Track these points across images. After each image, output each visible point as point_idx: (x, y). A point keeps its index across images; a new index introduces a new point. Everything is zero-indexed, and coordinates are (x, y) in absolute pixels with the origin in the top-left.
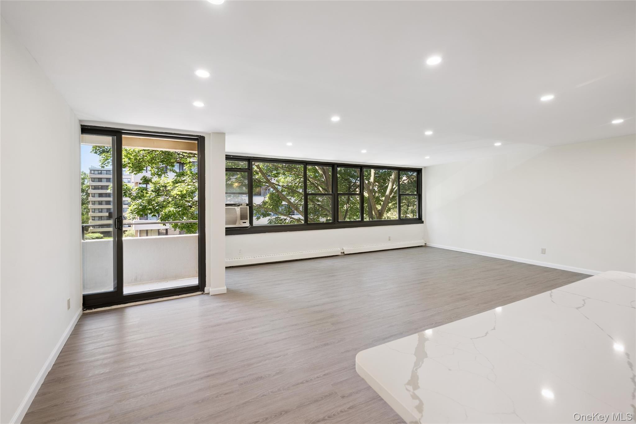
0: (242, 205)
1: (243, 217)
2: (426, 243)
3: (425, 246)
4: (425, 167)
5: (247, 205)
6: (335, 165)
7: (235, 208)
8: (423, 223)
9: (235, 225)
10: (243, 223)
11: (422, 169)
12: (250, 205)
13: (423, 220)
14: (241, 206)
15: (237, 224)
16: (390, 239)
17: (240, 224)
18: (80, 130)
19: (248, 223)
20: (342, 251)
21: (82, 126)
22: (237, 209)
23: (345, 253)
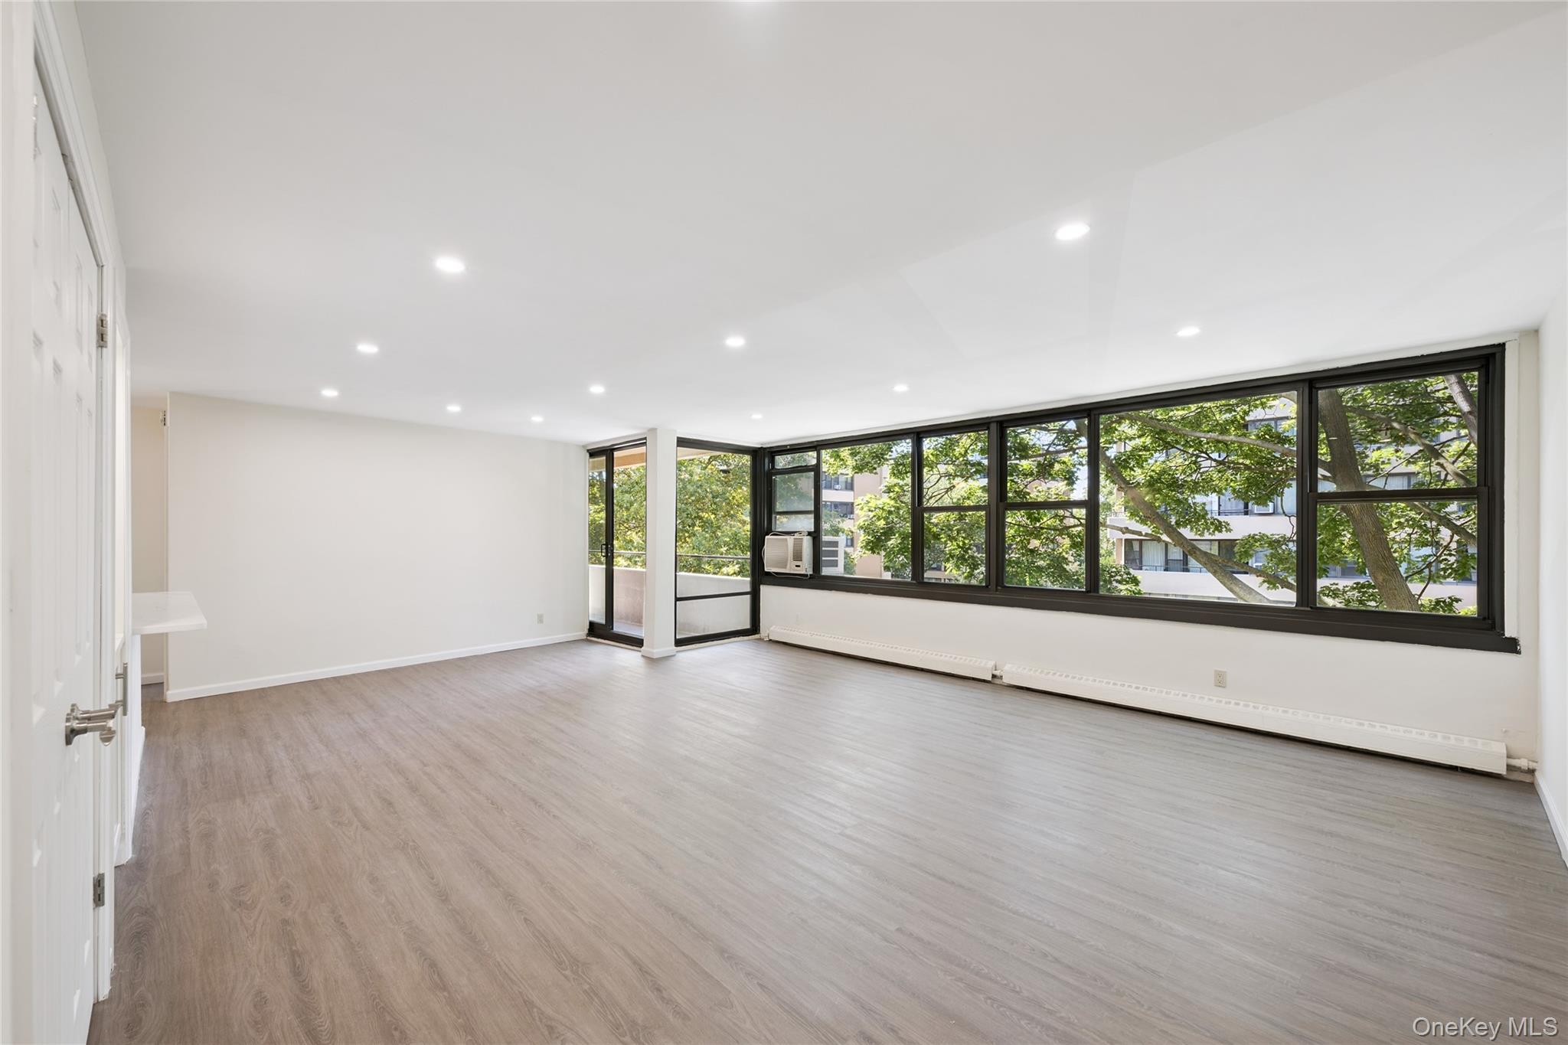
0: (801, 534)
1: (798, 556)
2: (1524, 764)
3: (1520, 783)
5: (810, 534)
6: (989, 423)
7: (786, 539)
9: (784, 570)
10: (797, 566)
12: (815, 535)
14: (797, 537)
16: (1220, 681)
17: (790, 568)
18: (588, 455)
19: (806, 567)
20: (997, 673)
21: (588, 451)
22: (790, 539)
23: (1006, 680)
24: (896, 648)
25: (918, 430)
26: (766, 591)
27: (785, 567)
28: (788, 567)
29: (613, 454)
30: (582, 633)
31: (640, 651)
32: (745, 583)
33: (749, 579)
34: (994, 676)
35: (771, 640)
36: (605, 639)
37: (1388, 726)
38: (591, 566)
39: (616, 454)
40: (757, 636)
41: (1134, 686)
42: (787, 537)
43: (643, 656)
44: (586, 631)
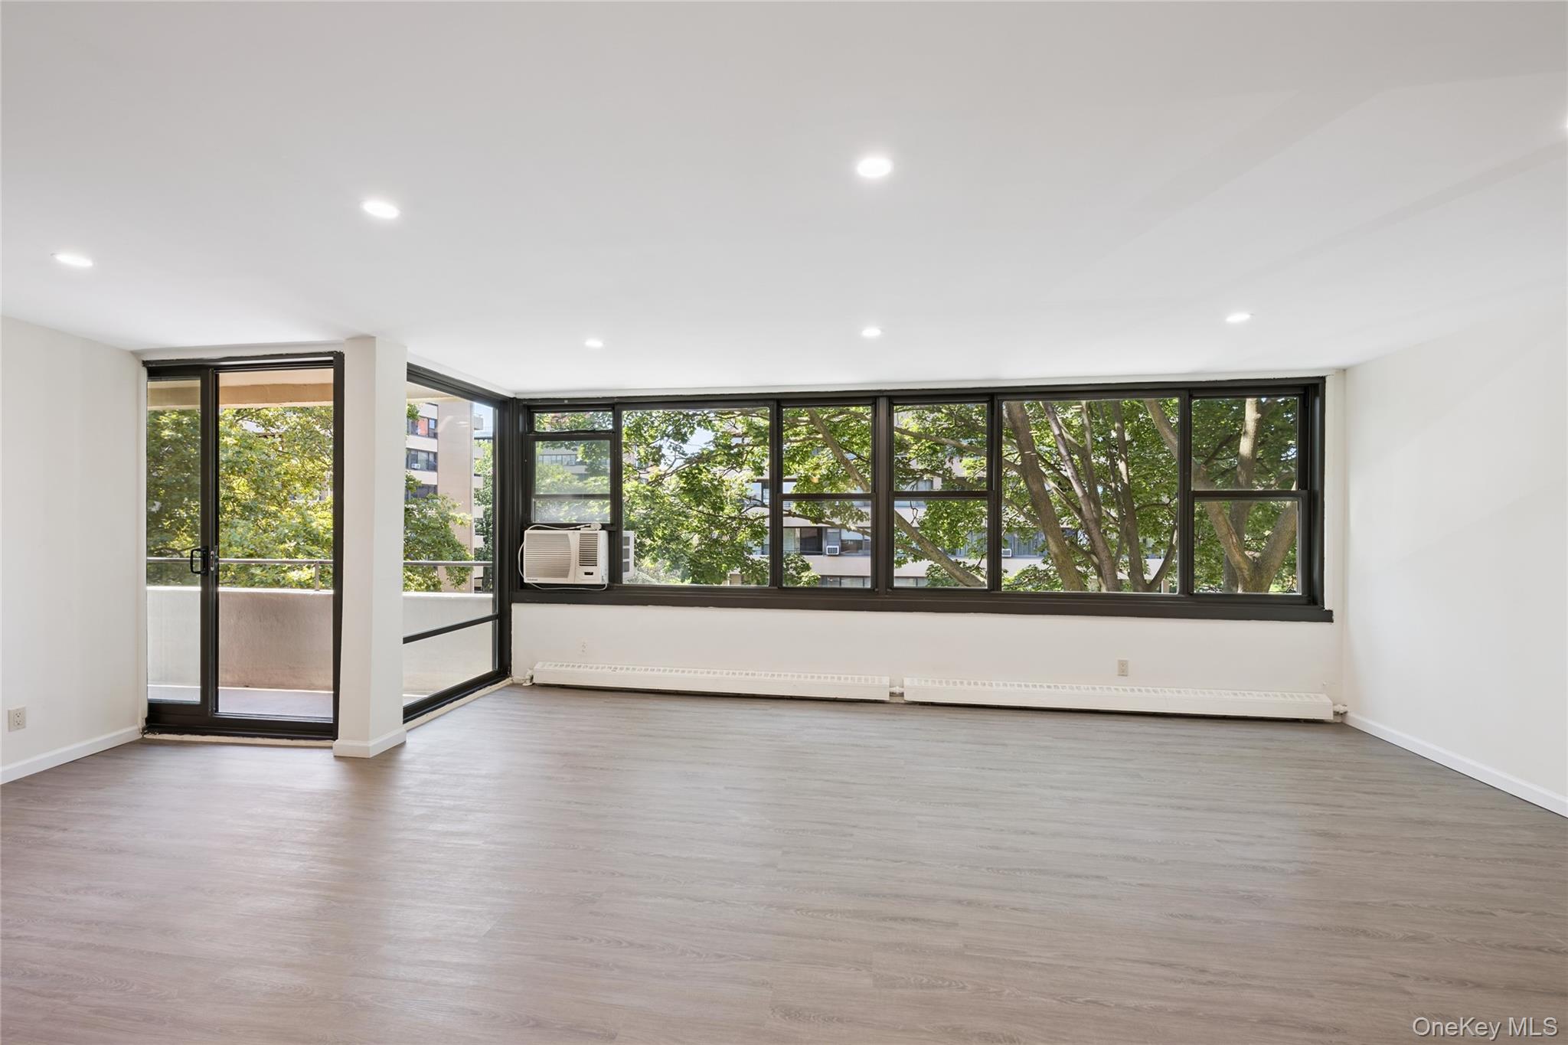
0: (590, 527)
1: (587, 558)
2: (1341, 709)
3: (1338, 725)
4: (1343, 371)
5: (604, 527)
6: (878, 397)
7: (567, 535)
8: (1331, 620)
9: (565, 579)
10: (586, 574)
11: (1323, 379)
12: (614, 528)
13: (1327, 607)
14: (584, 531)
15: (569, 577)
16: (1123, 670)
17: (577, 576)
18: (144, 372)
19: (600, 575)
20: (897, 690)
21: (145, 363)
22: (574, 537)
23: (908, 698)
24: (754, 674)
25: (780, 397)
26: (522, 614)
27: (565, 575)
28: (571, 573)
29: (217, 377)
30: (135, 728)
31: (331, 748)
32: (484, 602)
33: (490, 596)
34: (892, 694)
35: (534, 684)
36: (196, 734)
37: (1253, 692)
38: (151, 588)
39: (226, 379)
40: (508, 681)
41: (1045, 685)
42: (569, 533)
43: (337, 758)
44: (141, 723)
